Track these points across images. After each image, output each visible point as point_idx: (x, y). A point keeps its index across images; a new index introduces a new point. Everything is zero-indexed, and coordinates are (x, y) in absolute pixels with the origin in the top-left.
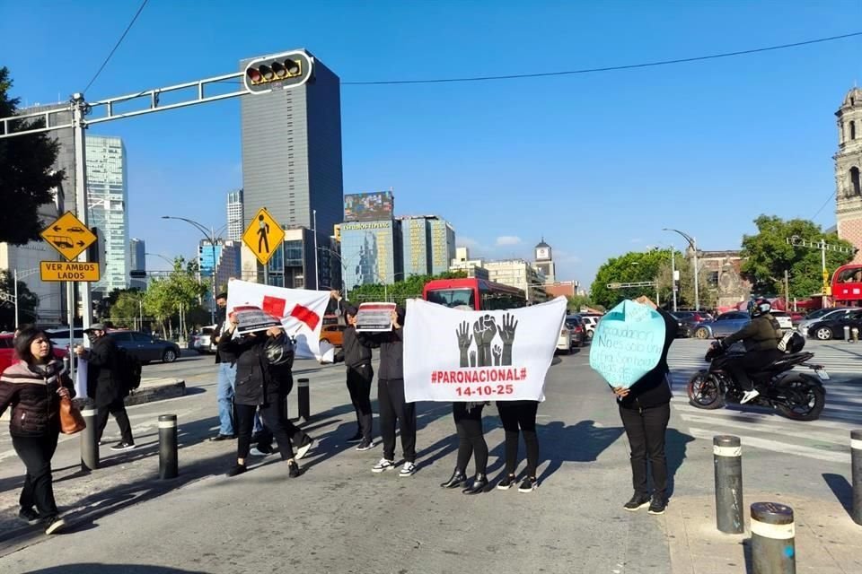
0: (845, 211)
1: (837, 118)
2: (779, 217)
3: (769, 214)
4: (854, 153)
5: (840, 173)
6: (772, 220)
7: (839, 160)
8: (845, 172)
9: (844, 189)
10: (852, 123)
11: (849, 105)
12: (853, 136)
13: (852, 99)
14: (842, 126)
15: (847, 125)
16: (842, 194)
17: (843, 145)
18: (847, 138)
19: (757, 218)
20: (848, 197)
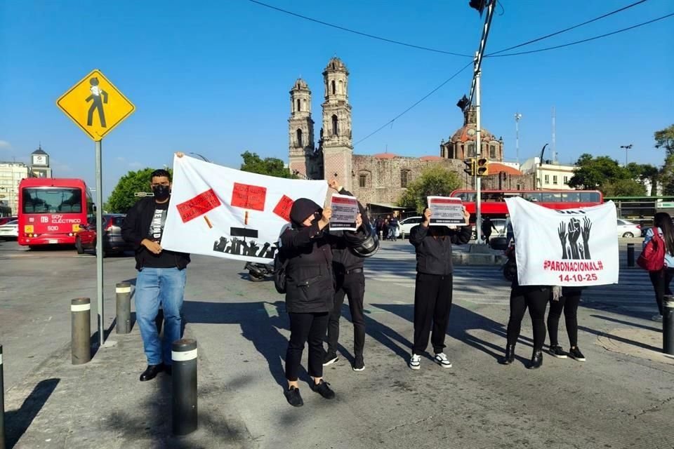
0: (294, 156)
1: (290, 95)
2: (258, 154)
3: (251, 152)
4: (299, 120)
5: (291, 131)
6: (253, 155)
7: (291, 123)
8: (294, 131)
9: (294, 142)
10: (299, 100)
11: (297, 89)
12: (299, 110)
13: (299, 85)
14: (293, 101)
15: (296, 101)
16: (292, 145)
17: (293, 114)
18: (296, 110)
19: (243, 153)
20: (296, 148)
